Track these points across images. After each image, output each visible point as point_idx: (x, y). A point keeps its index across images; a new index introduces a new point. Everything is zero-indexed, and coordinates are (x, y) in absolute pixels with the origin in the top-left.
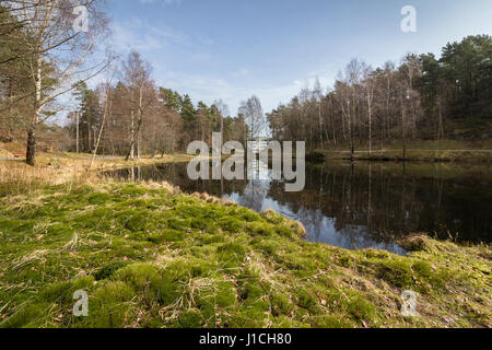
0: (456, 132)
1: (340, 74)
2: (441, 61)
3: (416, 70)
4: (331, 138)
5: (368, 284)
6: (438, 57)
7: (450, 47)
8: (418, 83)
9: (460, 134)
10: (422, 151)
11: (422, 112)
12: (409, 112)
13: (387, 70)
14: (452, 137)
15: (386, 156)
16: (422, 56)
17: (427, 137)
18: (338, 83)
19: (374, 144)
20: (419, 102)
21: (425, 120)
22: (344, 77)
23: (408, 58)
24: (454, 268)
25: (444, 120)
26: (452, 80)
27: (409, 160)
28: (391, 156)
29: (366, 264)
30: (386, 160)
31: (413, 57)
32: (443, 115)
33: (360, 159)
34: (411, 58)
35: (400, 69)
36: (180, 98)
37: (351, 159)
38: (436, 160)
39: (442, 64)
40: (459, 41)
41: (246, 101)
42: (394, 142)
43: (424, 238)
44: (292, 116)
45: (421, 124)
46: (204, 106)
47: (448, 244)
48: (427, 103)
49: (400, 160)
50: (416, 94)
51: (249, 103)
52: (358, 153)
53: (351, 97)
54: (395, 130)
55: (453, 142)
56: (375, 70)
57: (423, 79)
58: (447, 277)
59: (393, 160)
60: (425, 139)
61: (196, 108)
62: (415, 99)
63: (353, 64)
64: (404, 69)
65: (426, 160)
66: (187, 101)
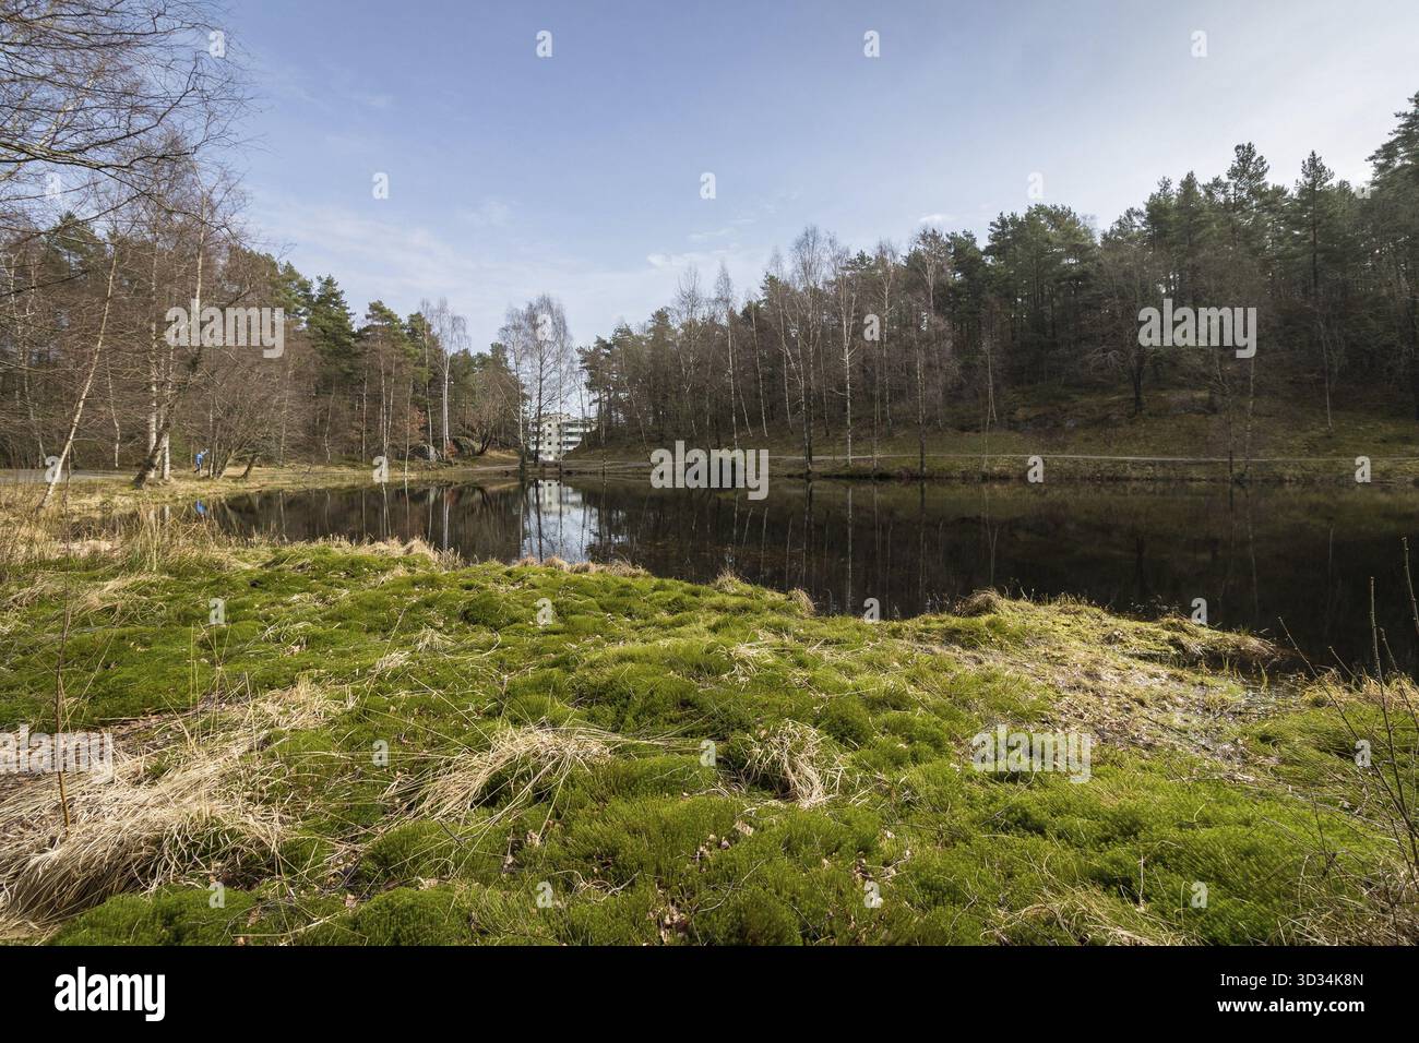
0: (1020, 413)
1: (777, 260)
2: (989, 251)
3: (940, 270)
4: (755, 421)
5: (936, 649)
6: (983, 243)
7: (1004, 223)
8: (946, 299)
9: (1027, 420)
10: (954, 456)
11: (954, 366)
12: (929, 366)
13: (881, 261)
14: (1014, 426)
15: (886, 469)
16: (953, 237)
17: (966, 426)
18: (772, 280)
19: (857, 439)
20: (949, 344)
21: (961, 387)
22: (788, 270)
23: (924, 237)
24: (1030, 623)
25: (996, 387)
26: (1009, 296)
27: (930, 478)
28: (895, 469)
29: (927, 631)
30: (883, 477)
31: (935, 237)
32: (995, 375)
33: (826, 477)
34: (930, 237)
35: (908, 259)
36: (305, 286)
37: (807, 477)
38: (986, 478)
39: (989, 260)
40: (1021, 214)
41: (523, 308)
42: (900, 434)
43: (993, 595)
44: (654, 360)
45: (954, 394)
46: (390, 317)
47: (1022, 603)
48: (966, 345)
49: (913, 477)
50: (944, 325)
51: (531, 318)
52: (824, 460)
53: (804, 322)
54: (902, 407)
55: (1015, 436)
56: (853, 255)
57: (955, 290)
58: (1026, 632)
59: (899, 478)
60: (963, 429)
61: (359, 320)
62: (941, 336)
63: (807, 241)
64: (915, 261)
65: (966, 478)
66: (330, 296)
